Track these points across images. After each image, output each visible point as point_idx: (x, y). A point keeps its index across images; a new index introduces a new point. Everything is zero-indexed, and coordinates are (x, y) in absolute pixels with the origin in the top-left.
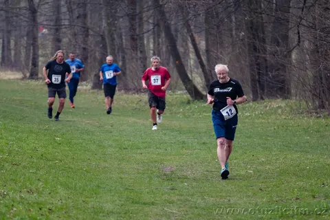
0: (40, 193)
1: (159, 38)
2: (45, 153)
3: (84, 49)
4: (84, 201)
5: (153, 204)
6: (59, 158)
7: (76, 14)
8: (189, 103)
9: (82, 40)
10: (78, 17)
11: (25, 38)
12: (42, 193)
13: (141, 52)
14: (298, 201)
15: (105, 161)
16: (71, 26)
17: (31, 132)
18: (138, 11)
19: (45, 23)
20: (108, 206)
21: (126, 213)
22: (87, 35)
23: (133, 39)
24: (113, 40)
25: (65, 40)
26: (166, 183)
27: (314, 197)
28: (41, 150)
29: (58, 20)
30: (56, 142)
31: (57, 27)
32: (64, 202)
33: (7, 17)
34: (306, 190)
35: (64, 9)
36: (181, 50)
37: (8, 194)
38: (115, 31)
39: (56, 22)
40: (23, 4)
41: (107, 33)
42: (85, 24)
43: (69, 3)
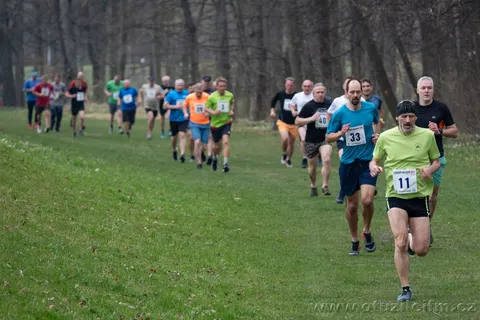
0: (223, 273)
1: (360, 61)
2: (223, 219)
3: (261, 77)
5: (374, 284)
6: (242, 224)
7: (248, 31)
9: (258, 65)
10: (252, 35)
11: (181, 64)
12: (225, 273)
15: (303, 227)
16: (242, 47)
17: (201, 190)
18: (332, 26)
19: (208, 44)
20: (315, 289)
22: (265, 59)
23: (326, 62)
24: (299, 63)
25: (234, 66)
28: (217, 216)
29: (225, 39)
30: (235, 202)
31: (224, 50)
32: (256, 283)
33: (156, 37)
35: (232, 26)
36: (390, 75)
37: (182, 275)
38: (302, 52)
39: (223, 43)
40: (178, 20)
41: (291, 55)
42: (261, 44)
43: (239, 17)
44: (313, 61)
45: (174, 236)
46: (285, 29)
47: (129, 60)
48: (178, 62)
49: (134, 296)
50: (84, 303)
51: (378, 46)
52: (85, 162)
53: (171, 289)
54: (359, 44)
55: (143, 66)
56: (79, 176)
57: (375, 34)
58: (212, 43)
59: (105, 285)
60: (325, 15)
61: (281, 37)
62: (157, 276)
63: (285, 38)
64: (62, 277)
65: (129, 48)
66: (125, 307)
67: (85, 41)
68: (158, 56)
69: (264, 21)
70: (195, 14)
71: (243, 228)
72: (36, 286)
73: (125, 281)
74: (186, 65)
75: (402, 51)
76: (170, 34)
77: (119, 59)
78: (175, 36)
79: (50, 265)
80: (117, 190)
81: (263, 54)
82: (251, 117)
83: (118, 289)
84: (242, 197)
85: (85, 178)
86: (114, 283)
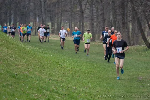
0: (90, 88)
1: (134, 23)
2: (90, 71)
4: (108, 92)
5: (136, 93)
6: (96, 73)
7: (100, 13)
8: (147, 50)
9: (102, 24)
10: (101, 15)
13: (127, 29)
16: (98, 18)
17: (84, 62)
18: (126, 12)
19: (87, 17)
22: (105, 22)
23: (124, 24)
24: (115, 24)
25: (95, 24)
26: (140, 84)
28: (88, 70)
29: (93, 16)
30: (94, 66)
31: (92, 19)
32: (100, 92)
33: (71, 15)
35: (95, 12)
36: (143, 28)
37: (77, 89)
38: (116, 20)
39: (92, 17)
40: (78, 9)
41: (113, 21)
42: (104, 17)
43: (97, 9)
44: (120, 23)
45: (75, 76)
46: (111, 13)
47: (63, 21)
48: (77, 22)
49: (62, 95)
50: (46, 96)
51: (140, 19)
52: (48, 53)
53: (74, 93)
54: (134, 18)
55: (67, 23)
56: (46, 57)
57: (139, 15)
58: (88, 17)
59: (53, 91)
60: (124, 9)
61: (110, 16)
62: (69, 89)
63: (111, 16)
64: (40, 88)
65: (63, 18)
66: (59, 98)
67: (49, 15)
68: (72, 21)
69: (105, 10)
70: (83, 8)
71: (97, 74)
72: (32, 91)
73: (59, 90)
74: (80, 23)
75: (147, 21)
76: (75, 14)
77: (60, 21)
78: (77, 14)
79: (36, 84)
80: (58, 62)
81: (104, 21)
82: (100, 40)
83: (57, 92)
84: (96, 65)
85: (48, 58)
86: (56, 90)
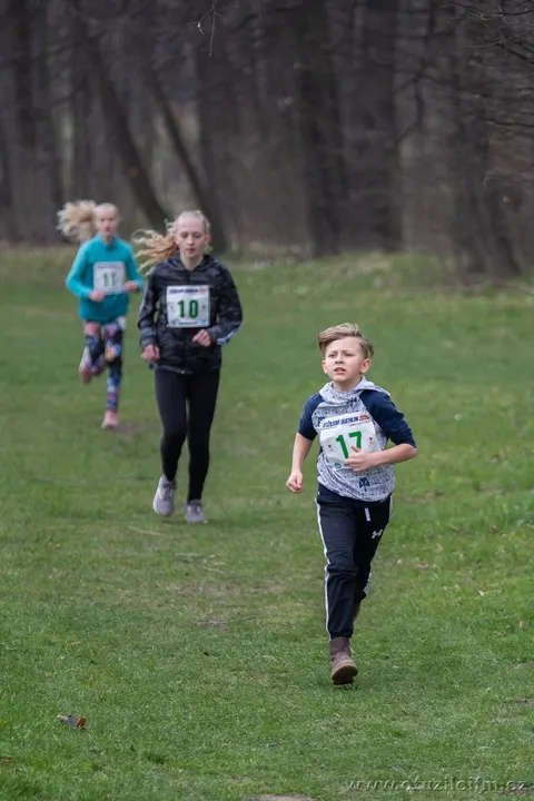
14: (442, 499)
21: (37, 540)
27: (477, 488)
34: (457, 473)
